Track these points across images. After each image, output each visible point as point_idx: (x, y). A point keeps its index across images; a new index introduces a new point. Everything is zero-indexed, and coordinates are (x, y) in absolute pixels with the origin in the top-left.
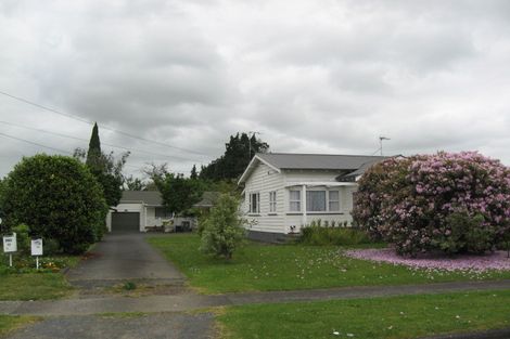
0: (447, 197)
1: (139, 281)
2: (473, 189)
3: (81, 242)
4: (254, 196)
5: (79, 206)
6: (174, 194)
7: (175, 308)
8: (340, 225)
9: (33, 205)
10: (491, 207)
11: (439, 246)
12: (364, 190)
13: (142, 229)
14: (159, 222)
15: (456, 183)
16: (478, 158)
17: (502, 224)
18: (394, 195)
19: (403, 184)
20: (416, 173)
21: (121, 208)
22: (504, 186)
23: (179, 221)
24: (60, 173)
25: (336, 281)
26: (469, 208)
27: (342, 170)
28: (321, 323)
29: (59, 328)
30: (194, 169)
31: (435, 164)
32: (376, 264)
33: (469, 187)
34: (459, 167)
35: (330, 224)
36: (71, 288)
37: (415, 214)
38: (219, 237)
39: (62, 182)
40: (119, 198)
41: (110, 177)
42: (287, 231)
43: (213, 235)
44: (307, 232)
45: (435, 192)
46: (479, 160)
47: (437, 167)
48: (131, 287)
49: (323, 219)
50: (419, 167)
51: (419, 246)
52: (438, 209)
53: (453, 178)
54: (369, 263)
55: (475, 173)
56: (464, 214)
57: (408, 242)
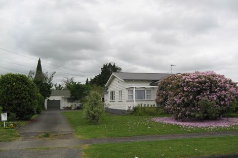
0: (199, 93)
1: (52, 132)
2: (210, 89)
3: (28, 114)
4: (112, 92)
5: (27, 97)
6: (76, 92)
7: (66, 145)
8: (151, 106)
9: (5, 97)
10: (219, 97)
11: (194, 116)
12: (161, 89)
13: (61, 108)
14: (69, 105)
15: (203, 86)
16: (213, 75)
17: (224, 105)
18: (174, 92)
19: (178, 87)
20: (184, 82)
21: (51, 98)
22: (225, 87)
23: (78, 105)
24: (18, 82)
25: (144, 132)
26: (208, 98)
27: (153, 80)
28: (131, 153)
29: (8, 155)
30: (87, 80)
31: (193, 77)
32: (165, 124)
33: (209, 88)
34: (204, 79)
35: (147, 106)
36: (19, 136)
37: (183, 101)
38: (91, 112)
39: (19, 86)
40: (50, 94)
41: (46, 84)
42: (127, 109)
43: (88, 111)
44: (135, 109)
45: (193, 90)
46: (214, 75)
47: (194, 79)
48: (47, 135)
49: (144, 103)
50: (185, 79)
51: (186, 116)
52: (194, 98)
53: (201, 84)
54: (162, 124)
55: (212, 81)
56: (206, 101)
57: (180, 114)
